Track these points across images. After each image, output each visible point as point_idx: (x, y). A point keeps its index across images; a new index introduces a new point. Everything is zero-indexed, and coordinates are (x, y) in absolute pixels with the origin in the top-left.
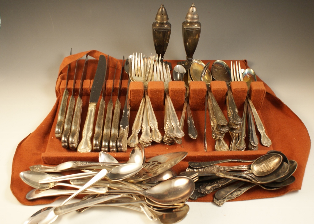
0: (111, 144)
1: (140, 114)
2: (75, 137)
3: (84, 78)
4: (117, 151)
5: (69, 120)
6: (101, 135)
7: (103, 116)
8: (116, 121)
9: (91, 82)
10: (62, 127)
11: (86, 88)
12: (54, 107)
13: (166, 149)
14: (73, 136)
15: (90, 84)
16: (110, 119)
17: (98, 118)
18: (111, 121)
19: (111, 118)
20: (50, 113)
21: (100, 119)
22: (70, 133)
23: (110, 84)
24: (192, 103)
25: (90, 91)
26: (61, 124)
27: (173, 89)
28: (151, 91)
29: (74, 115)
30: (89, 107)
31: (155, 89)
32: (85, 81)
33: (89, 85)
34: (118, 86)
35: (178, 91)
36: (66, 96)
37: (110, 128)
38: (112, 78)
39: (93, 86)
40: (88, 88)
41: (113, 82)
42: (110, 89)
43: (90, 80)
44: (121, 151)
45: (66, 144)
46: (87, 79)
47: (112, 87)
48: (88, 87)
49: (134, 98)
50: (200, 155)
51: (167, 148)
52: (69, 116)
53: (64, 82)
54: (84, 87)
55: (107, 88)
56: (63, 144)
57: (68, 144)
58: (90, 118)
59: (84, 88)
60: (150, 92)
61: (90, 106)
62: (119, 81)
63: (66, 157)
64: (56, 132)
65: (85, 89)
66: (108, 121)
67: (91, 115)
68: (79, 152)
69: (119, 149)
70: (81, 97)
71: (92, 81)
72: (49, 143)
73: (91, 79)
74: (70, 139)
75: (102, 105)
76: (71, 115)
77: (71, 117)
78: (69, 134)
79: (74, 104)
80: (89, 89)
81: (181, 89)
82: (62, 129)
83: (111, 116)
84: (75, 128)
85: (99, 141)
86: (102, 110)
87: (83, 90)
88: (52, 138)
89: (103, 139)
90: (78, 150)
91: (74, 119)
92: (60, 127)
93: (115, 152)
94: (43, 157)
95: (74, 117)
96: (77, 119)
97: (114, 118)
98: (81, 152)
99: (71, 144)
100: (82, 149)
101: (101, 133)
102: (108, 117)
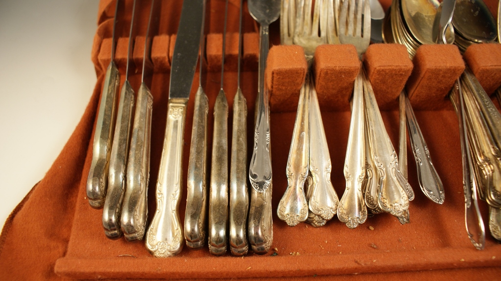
0: (233, 233)
2: (137, 213)
3: (155, 31)
4: (251, 253)
5: (119, 155)
6: (204, 203)
7: (205, 142)
8: (241, 158)
9: (170, 41)
10: (103, 180)
11: (158, 58)
12: (88, 107)
14: (132, 210)
15: (167, 46)
16: (223, 150)
17: (193, 150)
18: (226, 157)
19: (226, 147)
20: (77, 128)
21: (199, 152)
23: (215, 46)
24: (417, 96)
25: (168, 64)
26: (102, 169)
27: (382, 68)
28: (326, 73)
29: (133, 140)
30: (169, 113)
31: (337, 68)
32: (156, 38)
33: (167, 50)
34: (236, 51)
35: (394, 72)
36: (112, 84)
37: (226, 181)
38: (219, 30)
39: (175, 53)
40: (164, 58)
41: (221, 40)
42: (216, 57)
43: (167, 37)
44: (262, 253)
45: (116, 232)
46: (161, 34)
47: (220, 53)
48: (165, 55)
49: (280, 87)
52: (120, 145)
53: (108, 42)
54: (154, 55)
55: (210, 56)
56: (108, 233)
57: (121, 232)
59: (154, 58)
60: (323, 75)
61: (170, 109)
62: (237, 36)
63: (118, 273)
64: (90, 192)
65: (156, 60)
66: (220, 159)
68: (151, 253)
69: (255, 247)
70: (148, 84)
71: (174, 38)
72: (77, 216)
73: (170, 32)
74: (125, 218)
75: (200, 106)
76: (125, 140)
77: (124, 146)
78: (120, 201)
79: (132, 105)
80: (167, 60)
81: (403, 67)
82: (104, 184)
83: (225, 141)
84: (136, 181)
85: (201, 224)
86: (202, 122)
87: (153, 61)
88: (84, 199)
89: (212, 216)
90: (149, 245)
91: (132, 153)
92: (99, 180)
93: (245, 255)
94: (58, 272)
95: (133, 146)
96: (140, 153)
97: (234, 147)
98: (155, 251)
99: (127, 234)
100: (157, 244)
101: (205, 197)
102: (220, 147)
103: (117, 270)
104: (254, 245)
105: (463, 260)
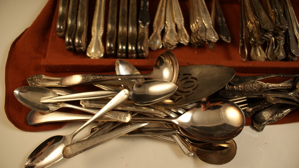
0: (130, 48)
1: (162, 6)
2: (82, 38)
4: (138, 57)
5: (73, 12)
6: (116, 35)
7: (116, 8)
8: (134, 16)
10: (64, 23)
13: (194, 53)
14: (80, 38)
17: (110, 11)
18: (126, 14)
19: (126, 10)
21: (113, 12)
22: (76, 31)
26: (63, 19)
29: (80, 6)
37: (127, 25)
44: (143, 58)
45: (72, 47)
50: (238, 66)
51: (196, 52)
52: (73, 7)
56: (68, 47)
57: (75, 47)
58: (100, 9)
63: (73, 65)
64: (58, 29)
66: (123, 15)
67: (100, 6)
68: (89, 57)
69: (140, 55)
72: (50, 43)
74: (77, 40)
77: (75, 9)
78: (74, 33)
82: (65, 25)
83: (126, 8)
84: (81, 24)
85: (114, 44)
88: (53, 35)
89: (119, 40)
90: (88, 55)
91: (79, 11)
92: (63, 23)
93: (135, 58)
94: (43, 65)
95: (80, 8)
96: (83, 11)
97: (130, 11)
98: (91, 57)
99: (77, 47)
100: (92, 53)
101: (116, 32)
102: (123, 10)
103: (73, 64)
104: (140, 53)
105: (237, 65)
